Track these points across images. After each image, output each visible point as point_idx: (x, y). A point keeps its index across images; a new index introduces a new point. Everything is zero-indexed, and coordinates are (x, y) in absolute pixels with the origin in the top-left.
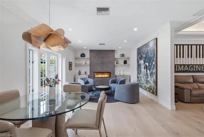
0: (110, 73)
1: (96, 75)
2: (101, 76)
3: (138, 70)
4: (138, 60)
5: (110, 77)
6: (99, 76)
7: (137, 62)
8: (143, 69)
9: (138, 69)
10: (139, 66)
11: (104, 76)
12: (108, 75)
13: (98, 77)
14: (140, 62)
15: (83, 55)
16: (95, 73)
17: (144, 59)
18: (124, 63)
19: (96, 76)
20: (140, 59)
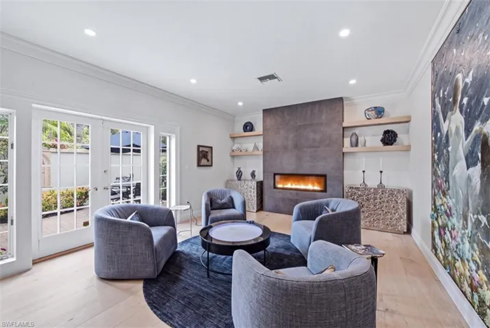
0: (324, 176)
1: (280, 183)
2: (294, 186)
3: (434, 173)
4: (435, 119)
5: (325, 190)
6: (289, 186)
7: (433, 128)
8: (463, 163)
9: (435, 163)
10: (440, 145)
11: (302, 187)
12: (319, 183)
13: (283, 189)
14: (445, 127)
15: (248, 127)
16: (277, 177)
17: (465, 101)
18: (382, 140)
19: (280, 186)
20: (447, 107)
